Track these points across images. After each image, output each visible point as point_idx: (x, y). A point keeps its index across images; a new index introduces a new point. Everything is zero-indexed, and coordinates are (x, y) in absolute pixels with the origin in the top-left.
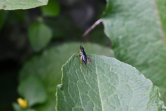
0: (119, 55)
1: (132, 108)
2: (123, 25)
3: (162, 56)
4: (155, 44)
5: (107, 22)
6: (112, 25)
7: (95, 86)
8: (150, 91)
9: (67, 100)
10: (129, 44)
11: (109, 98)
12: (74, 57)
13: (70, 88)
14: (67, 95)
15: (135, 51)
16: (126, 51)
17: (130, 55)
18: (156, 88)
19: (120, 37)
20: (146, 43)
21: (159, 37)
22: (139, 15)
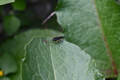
0: (68, 37)
1: (76, 75)
2: (71, 15)
3: (98, 38)
4: (93, 29)
5: (59, 14)
6: (63, 16)
7: (49, 59)
8: (88, 63)
9: (29, 70)
10: (75, 29)
11: (59, 68)
12: (34, 39)
13: (31, 62)
14: (29, 66)
15: (80, 34)
16: (73, 34)
17: (76, 37)
18: (94, 60)
19: (69, 25)
20: (88, 28)
21: (96, 24)
22: (82, 8)
